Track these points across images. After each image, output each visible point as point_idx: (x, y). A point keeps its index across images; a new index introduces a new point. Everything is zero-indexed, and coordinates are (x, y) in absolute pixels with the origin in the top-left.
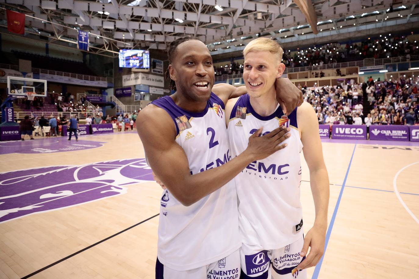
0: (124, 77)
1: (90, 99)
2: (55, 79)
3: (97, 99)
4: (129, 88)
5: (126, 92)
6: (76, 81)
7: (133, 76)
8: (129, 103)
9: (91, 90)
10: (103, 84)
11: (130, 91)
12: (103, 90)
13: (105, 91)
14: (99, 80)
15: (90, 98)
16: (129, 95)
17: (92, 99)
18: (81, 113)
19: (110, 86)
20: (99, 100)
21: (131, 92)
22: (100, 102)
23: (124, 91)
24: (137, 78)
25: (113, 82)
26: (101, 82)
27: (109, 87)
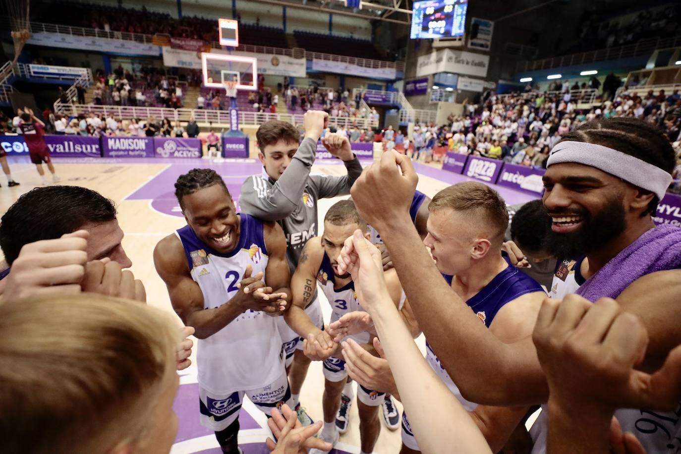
0: (421, 60)
3: (378, 98)
4: (425, 80)
5: (420, 87)
6: (355, 70)
7: (434, 55)
8: (421, 106)
9: (372, 84)
10: (388, 73)
11: (425, 84)
12: (390, 84)
13: (392, 85)
14: (383, 66)
15: (370, 96)
16: (423, 92)
17: (372, 97)
18: (349, 120)
19: (400, 76)
20: (380, 100)
21: (427, 86)
22: (383, 104)
23: (418, 85)
24: (439, 61)
25: (404, 70)
26: (387, 70)
27: (398, 79)
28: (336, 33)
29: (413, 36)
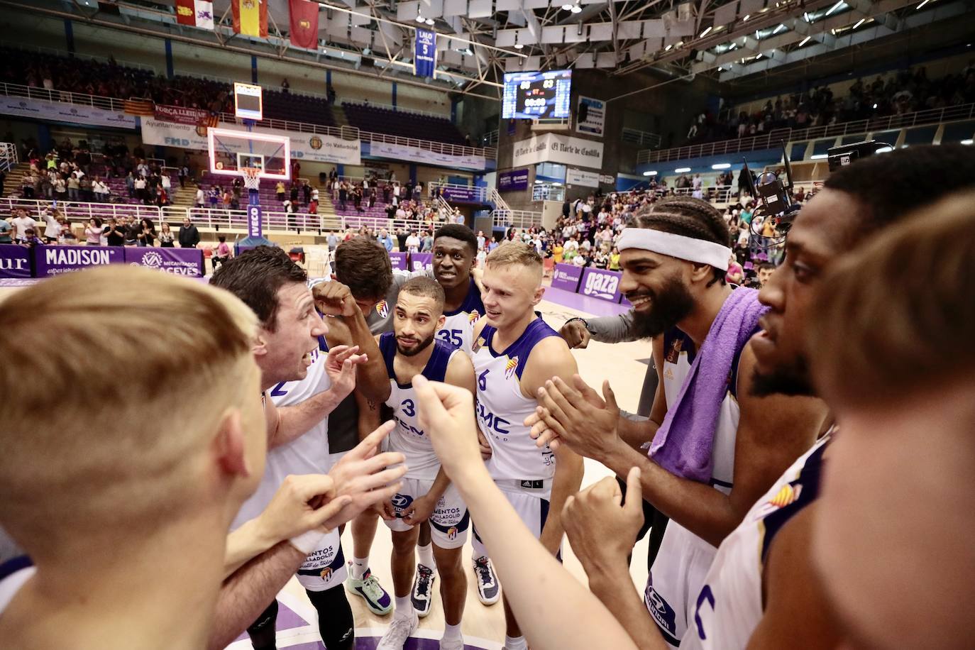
0: (518, 146)
1: (451, 195)
2: (395, 153)
3: (463, 194)
4: (524, 171)
5: (517, 180)
6: (429, 157)
7: (534, 141)
8: (520, 205)
9: (455, 176)
10: (476, 162)
11: (525, 177)
12: (478, 177)
13: (481, 178)
14: (469, 153)
15: (452, 191)
16: (523, 187)
17: (454, 194)
18: (424, 223)
19: (490, 166)
20: (467, 197)
21: (527, 180)
22: (469, 202)
23: (515, 179)
24: (541, 147)
25: (496, 159)
26: (474, 158)
27: (488, 170)
28: (401, 108)
29: (506, 115)
